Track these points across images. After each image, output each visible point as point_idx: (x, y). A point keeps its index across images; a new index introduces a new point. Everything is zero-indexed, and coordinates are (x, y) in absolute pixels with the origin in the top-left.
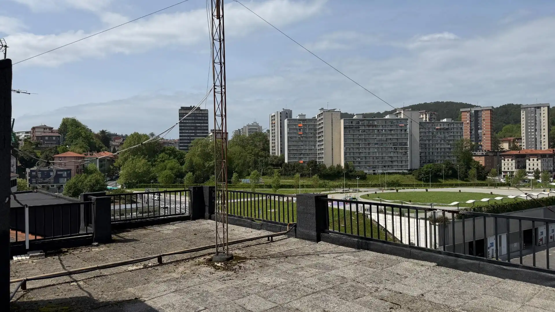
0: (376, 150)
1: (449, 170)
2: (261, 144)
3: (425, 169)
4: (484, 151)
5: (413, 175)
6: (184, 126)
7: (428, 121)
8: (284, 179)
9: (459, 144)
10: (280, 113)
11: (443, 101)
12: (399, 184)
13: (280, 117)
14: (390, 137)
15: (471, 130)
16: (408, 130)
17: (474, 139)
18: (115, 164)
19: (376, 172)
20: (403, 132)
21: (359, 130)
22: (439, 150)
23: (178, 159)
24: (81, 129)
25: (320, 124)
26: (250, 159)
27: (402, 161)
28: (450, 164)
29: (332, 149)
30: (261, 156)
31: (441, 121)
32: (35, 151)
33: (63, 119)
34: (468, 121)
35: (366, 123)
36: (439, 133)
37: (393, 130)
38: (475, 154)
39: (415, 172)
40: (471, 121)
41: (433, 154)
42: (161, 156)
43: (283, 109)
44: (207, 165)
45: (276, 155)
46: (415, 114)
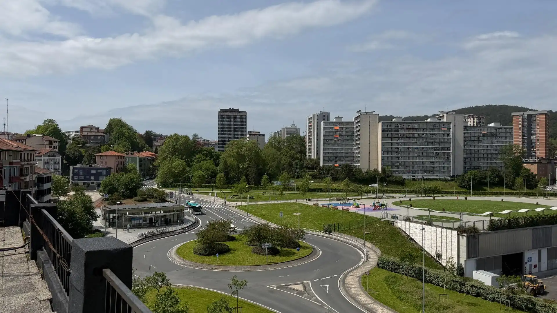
0: (416, 155)
1: (495, 177)
2: (298, 146)
3: (469, 176)
4: (536, 158)
5: (456, 182)
6: (222, 128)
7: (475, 125)
8: (318, 183)
9: (507, 150)
10: (317, 115)
11: (496, 104)
12: (438, 191)
13: (317, 119)
14: (431, 141)
15: (523, 136)
16: (451, 135)
17: (527, 145)
18: (154, 164)
19: (415, 178)
20: (446, 136)
21: (398, 134)
22: (485, 156)
23: (214, 160)
24: (125, 129)
25: (357, 127)
26: (285, 161)
27: (444, 167)
28: (496, 171)
29: (369, 153)
30: (297, 159)
31: (489, 125)
32: (80, 149)
33: (111, 119)
34: (520, 126)
35: (406, 126)
36: (485, 138)
37: (435, 134)
38: (526, 161)
39: (458, 178)
40: (523, 126)
41: (478, 160)
42: (198, 156)
43: (321, 111)
44: (241, 166)
45: (313, 157)
46: (460, 117)
